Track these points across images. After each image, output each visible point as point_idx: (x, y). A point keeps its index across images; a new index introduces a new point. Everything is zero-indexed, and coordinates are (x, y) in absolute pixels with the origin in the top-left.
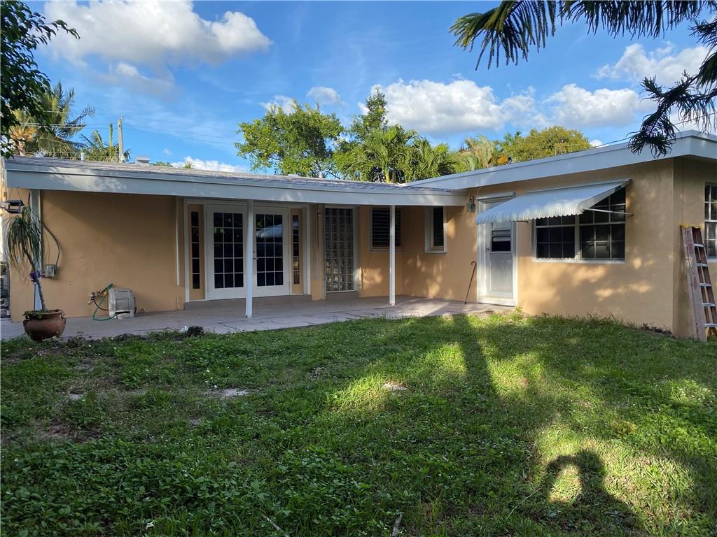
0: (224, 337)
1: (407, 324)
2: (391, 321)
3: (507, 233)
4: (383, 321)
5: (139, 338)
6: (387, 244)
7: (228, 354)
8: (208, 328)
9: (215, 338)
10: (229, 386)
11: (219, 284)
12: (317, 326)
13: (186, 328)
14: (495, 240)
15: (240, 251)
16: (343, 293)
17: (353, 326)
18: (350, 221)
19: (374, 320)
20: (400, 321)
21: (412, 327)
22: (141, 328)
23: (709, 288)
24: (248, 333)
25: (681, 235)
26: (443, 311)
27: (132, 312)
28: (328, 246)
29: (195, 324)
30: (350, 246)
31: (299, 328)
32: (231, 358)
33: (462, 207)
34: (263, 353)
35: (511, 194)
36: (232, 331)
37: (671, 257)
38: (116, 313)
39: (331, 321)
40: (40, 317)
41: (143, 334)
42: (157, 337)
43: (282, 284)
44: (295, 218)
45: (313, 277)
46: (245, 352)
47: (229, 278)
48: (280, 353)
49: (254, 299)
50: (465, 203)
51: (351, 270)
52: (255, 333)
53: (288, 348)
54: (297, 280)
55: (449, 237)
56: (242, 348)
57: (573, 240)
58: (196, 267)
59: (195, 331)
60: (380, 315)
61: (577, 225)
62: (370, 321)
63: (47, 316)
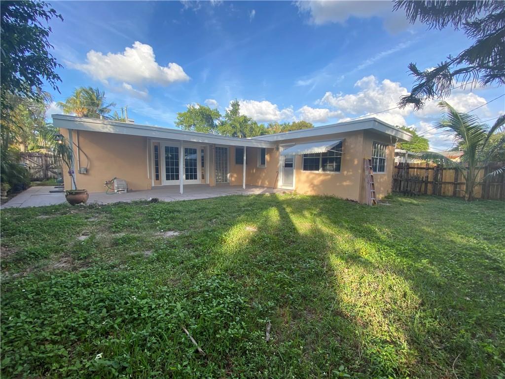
0: (169, 203)
1: (252, 198)
2: (245, 196)
3: (291, 160)
4: (241, 196)
5: (127, 203)
6: (242, 163)
7: (170, 212)
8: (161, 199)
9: (164, 204)
10: (170, 230)
11: (168, 178)
12: (213, 198)
13: (151, 199)
14: (286, 163)
15: (177, 164)
16: (223, 184)
17: (229, 198)
18: (226, 153)
19: (238, 195)
20: (248, 196)
21: (254, 199)
22: (129, 198)
23: (373, 184)
24: (181, 201)
25: (364, 162)
26: (265, 192)
27: (126, 190)
28: (217, 164)
29: (155, 197)
30: (226, 164)
31: (205, 199)
32: (171, 214)
33: (273, 149)
34: (187, 212)
35: (294, 143)
36: (173, 200)
37: (360, 171)
38: (118, 191)
39: (219, 196)
40: (74, 193)
41: (129, 201)
42: (136, 203)
43: (196, 179)
44: (202, 151)
45: (210, 176)
46: (179, 211)
47: (173, 176)
48: (195, 212)
49: (184, 185)
50: (274, 147)
51: (227, 174)
52: (184, 201)
53: (199, 209)
54: (203, 177)
55: (267, 161)
56: (177, 209)
57: (319, 163)
58: (157, 170)
59: (155, 200)
60: (240, 193)
61: (321, 158)
62: (236, 196)
63: (78, 193)
